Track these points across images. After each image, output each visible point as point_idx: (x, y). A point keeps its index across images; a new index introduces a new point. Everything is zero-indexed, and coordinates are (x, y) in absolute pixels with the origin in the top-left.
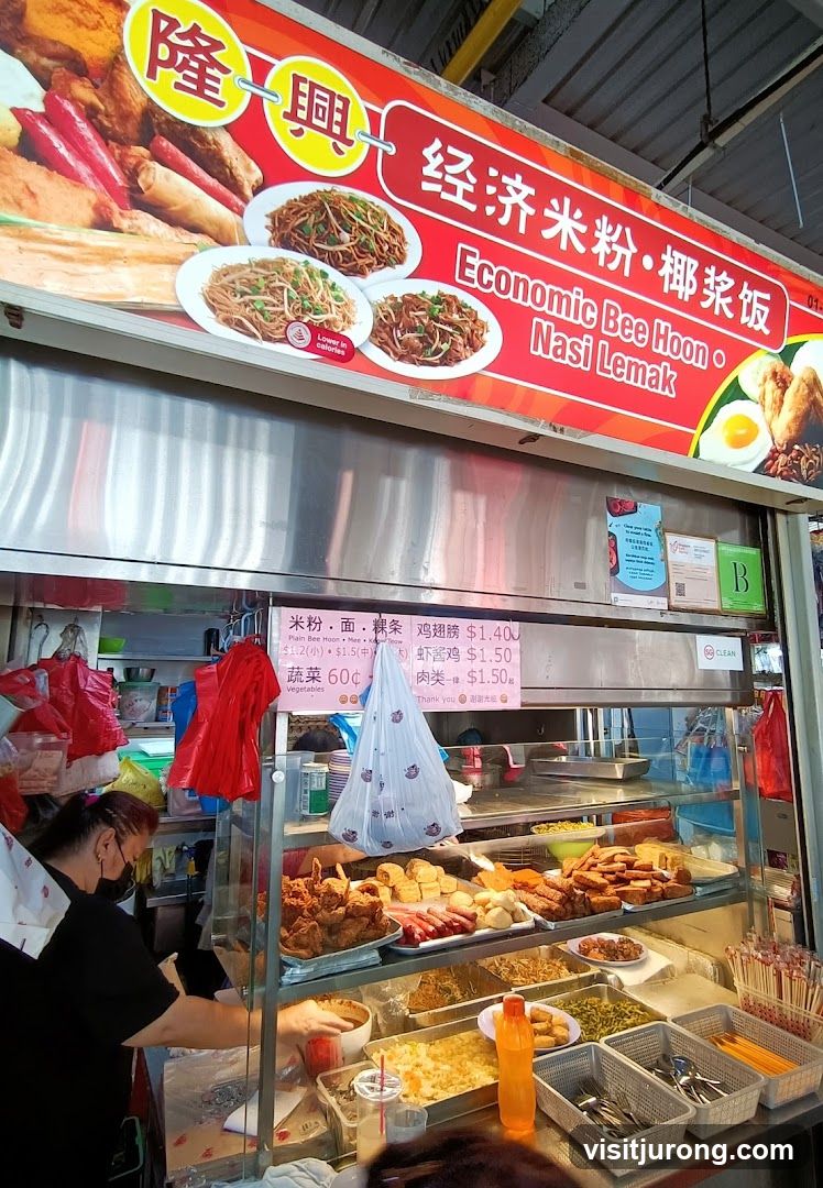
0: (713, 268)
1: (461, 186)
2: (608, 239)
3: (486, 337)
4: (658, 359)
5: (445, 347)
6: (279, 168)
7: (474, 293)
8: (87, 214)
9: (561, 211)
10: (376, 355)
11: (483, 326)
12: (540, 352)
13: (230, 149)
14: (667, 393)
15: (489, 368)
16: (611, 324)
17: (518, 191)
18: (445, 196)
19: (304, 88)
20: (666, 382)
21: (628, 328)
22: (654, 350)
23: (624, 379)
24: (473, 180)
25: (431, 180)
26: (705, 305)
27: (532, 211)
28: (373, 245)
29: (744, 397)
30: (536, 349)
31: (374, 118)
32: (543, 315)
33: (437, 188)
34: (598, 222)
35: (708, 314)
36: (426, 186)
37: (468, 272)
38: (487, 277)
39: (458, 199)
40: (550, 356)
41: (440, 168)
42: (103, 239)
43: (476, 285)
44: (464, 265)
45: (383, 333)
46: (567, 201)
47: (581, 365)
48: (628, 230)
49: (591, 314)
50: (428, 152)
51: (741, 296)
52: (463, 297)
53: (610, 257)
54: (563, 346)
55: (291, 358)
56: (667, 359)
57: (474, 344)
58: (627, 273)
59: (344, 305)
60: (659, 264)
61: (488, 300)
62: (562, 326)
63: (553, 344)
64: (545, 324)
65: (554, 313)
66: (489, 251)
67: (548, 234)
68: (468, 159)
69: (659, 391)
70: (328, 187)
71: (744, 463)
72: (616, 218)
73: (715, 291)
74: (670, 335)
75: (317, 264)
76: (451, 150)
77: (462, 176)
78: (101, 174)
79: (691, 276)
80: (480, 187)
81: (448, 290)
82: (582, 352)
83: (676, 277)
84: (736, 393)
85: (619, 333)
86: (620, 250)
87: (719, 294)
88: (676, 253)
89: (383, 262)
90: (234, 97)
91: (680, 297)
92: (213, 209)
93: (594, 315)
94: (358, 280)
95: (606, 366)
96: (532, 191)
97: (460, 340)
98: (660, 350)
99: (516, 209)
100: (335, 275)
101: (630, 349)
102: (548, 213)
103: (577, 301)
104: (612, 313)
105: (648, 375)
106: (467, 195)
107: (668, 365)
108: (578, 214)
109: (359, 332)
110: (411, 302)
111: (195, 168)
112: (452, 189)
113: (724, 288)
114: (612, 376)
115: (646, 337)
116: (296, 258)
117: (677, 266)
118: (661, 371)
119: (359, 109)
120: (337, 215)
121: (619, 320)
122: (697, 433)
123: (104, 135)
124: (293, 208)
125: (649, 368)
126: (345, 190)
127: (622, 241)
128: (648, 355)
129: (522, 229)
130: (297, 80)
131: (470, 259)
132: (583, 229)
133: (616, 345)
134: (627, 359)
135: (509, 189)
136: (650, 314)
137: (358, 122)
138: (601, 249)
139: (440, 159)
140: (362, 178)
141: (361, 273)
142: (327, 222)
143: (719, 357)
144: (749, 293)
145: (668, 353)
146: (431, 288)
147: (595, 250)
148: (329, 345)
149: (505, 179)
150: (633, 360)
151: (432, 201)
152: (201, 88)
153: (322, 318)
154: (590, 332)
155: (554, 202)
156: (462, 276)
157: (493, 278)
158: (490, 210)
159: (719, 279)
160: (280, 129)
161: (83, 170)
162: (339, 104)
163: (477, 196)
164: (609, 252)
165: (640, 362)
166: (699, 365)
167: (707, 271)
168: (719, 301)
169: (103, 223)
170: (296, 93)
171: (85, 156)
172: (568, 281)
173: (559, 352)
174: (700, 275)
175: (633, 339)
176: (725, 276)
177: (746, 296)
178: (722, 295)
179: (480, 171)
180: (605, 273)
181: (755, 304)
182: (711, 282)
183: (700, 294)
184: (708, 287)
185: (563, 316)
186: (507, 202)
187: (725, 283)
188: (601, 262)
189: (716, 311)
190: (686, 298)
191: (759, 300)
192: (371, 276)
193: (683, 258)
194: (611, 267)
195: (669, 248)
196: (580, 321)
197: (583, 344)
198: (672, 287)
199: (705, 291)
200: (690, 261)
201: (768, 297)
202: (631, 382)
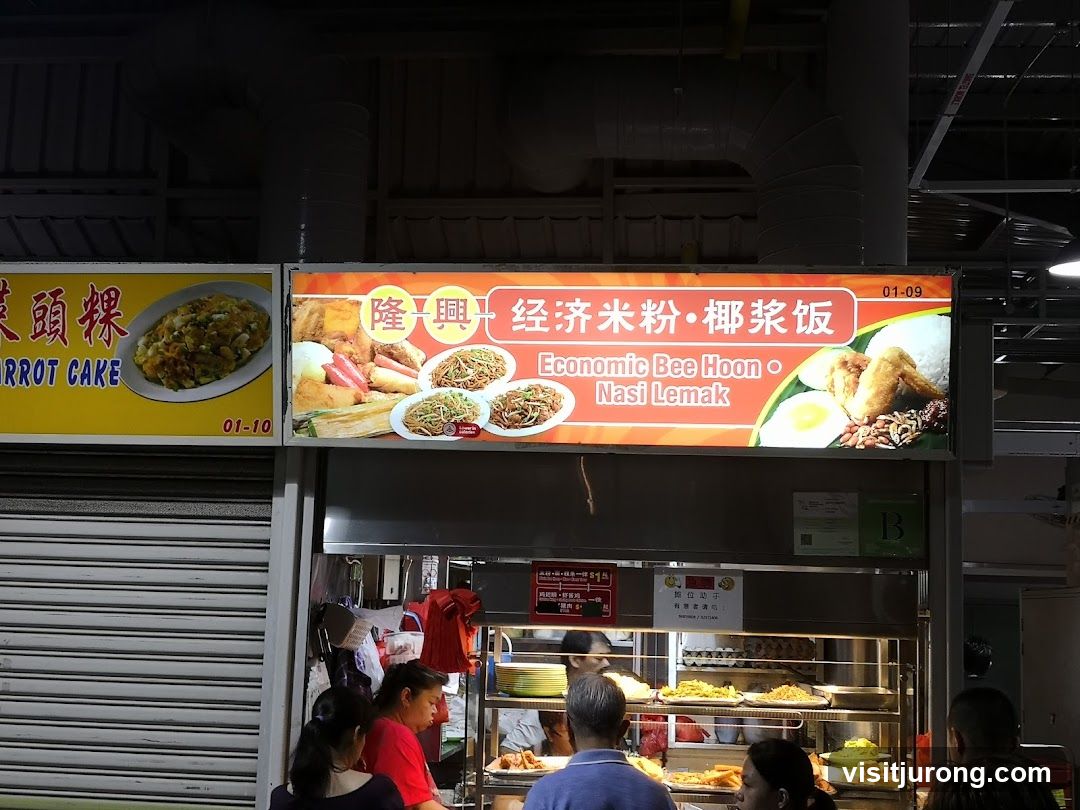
0: (760, 301)
1: (538, 320)
2: (653, 314)
3: (563, 402)
4: (709, 382)
5: (536, 415)
6: (434, 349)
8: (351, 400)
9: (612, 310)
10: (495, 430)
11: (561, 396)
12: (604, 402)
13: (408, 348)
14: (721, 404)
15: (567, 420)
16: (662, 369)
17: (577, 308)
18: (528, 329)
19: (443, 303)
20: (719, 397)
21: (680, 368)
22: (704, 376)
23: (678, 403)
24: (546, 313)
25: (518, 323)
26: (753, 331)
27: (589, 317)
28: (486, 371)
29: (809, 389)
30: (600, 400)
31: (481, 303)
32: (605, 379)
33: (522, 326)
34: (644, 306)
35: (761, 336)
36: (515, 328)
37: (547, 368)
38: (560, 366)
39: (537, 328)
40: (613, 402)
41: (524, 315)
42: (358, 409)
43: (553, 373)
44: (544, 364)
46: (616, 301)
47: (638, 402)
48: (671, 303)
49: (642, 367)
50: (515, 309)
51: (795, 313)
52: (545, 383)
53: (655, 326)
54: (623, 395)
55: (446, 440)
56: (719, 380)
57: (554, 409)
58: (672, 330)
59: (473, 407)
60: (702, 315)
61: (563, 381)
62: (617, 381)
63: (613, 394)
64: (606, 384)
65: (613, 374)
66: (560, 351)
67: (602, 327)
68: (541, 302)
69: (713, 404)
70: (459, 349)
72: (657, 297)
73: (764, 317)
74: (719, 362)
75: (457, 390)
76: (530, 302)
77: (539, 314)
78: (356, 381)
79: (736, 313)
80: (551, 317)
81: (533, 382)
82: (638, 394)
83: (720, 319)
84: (800, 387)
85: (669, 373)
86: (664, 318)
87: (768, 319)
88: (719, 303)
89: (493, 378)
90: (409, 323)
91: (726, 332)
93: (647, 368)
94: (479, 392)
95: (660, 398)
96: (588, 305)
97: (546, 408)
98: (710, 375)
99: (578, 320)
100: (467, 393)
101: (683, 382)
102: (602, 314)
103: (631, 362)
104: (662, 361)
105: (700, 395)
106: (542, 324)
107: (720, 384)
108: (626, 306)
109: (483, 420)
110: (512, 395)
111: (394, 363)
112: (532, 324)
113: (774, 312)
114: (666, 403)
115: (696, 370)
116: (444, 390)
117: (720, 311)
118: (713, 390)
119: (473, 302)
120: (465, 362)
121: (669, 365)
122: (756, 427)
123: (355, 363)
124: (442, 366)
125: (700, 391)
126: (467, 348)
127: (667, 311)
128: (699, 381)
129: (583, 330)
130: (439, 301)
131: (547, 360)
132: (631, 314)
133: (667, 382)
134: (679, 389)
135: (571, 309)
136: (696, 354)
137: (473, 309)
138: (648, 323)
139: (523, 309)
140: (477, 337)
141: (480, 387)
142: (459, 368)
143: (775, 366)
144: (806, 308)
145: (718, 375)
146: (524, 384)
147: (642, 325)
148: (466, 430)
149: (568, 305)
150: (685, 388)
151: (522, 335)
152: (394, 325)
153: (462, 417)
154: (641, 380)
155: (607, 306)
156: (543, 371)
157: (564, 367)
158: (559, 327)
159: (766, 307)
160: (432, 329)
161: (349, 382)
162: (462, 303)
163: (550, 322)
164: (654, 321)
165: (691, 388)
166: (753, 376)
167: (754, 305)
168: (769, 322)
169: (358, 401)
170: (439, 308)
171: (349, 375)
172: (621, 352)
173: (619, 398)
174: (746, 312)
175: (683, 374)
176: (774, 303)
177: (801, 311)
178: (773, 318)
179: (550, 307)
180: (653, 337)
181: (813, 314)
182: (759, 312)
183: (748, 325)
184: (756, 317)
185: (620, 375)
186: (571, 318)
187: (775, 308)
188: (649, 331)
189: (768, 331)
190: (733, 332)
191: (818, 309)
192: (487, 387)
193: (727, 304)
194: (658, 331)
195: (712, 301)
196: (634, 374)
197: (639, 388)
198: (717, 328)
199: (753, 321)
200: (734, 303)
201: (829, 304)
202: (685, 404)
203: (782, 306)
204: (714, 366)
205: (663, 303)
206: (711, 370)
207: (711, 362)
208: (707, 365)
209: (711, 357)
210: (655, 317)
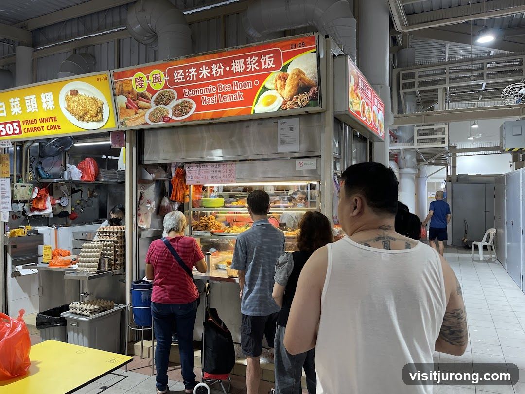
0: (249, 58)
1: (181, 77)
3: (192, 106)
4: (236, 92)
5: (185, 111)
6: (153, 92)
7: (188, 97)
8: (134, 113)
9: (203, 70)
10: (174, 118)
11: (191, 104)
12: (205, 104)
13: (147, 93)
14: (240, 99)
15: (194, 112)
16: (221, 89)
17: (192, 71)
18: (179, 81)
19: (154, 76)
20: (240, 97)
21: (226, 88)
22: (234, 90)
23: (227, 101)
24: (183, 74)
25: (176, 79)
26: (248, 70)
27: (196, 74)
28: (169, 98)
29: (269, 89)
30: (203, 103)
31: (164, 74)
32: (204, 95)
34: (212, 66)
35: (251, 72)
36: (175, 81)
38: (190, 93)
39: (182, 80)
40: (207, 103)
41: (177, 76)
42: (137, 116)
43: (188, 96)
44: (185, 93)
45: (174, 114)
46: (204, 66)
47: (215, 102)
48: (221, 64)
49: (214, 89)
50: (174, 75)
51: (261, 61)
52: (186, 99)
53: (217, 74)
54: (210, 100)
55: (161, 123)
56: (239, 90)
57: (190, 109)
58: (222, 75)
59: (167, 111)
60: (231, 67)
61: (192, 98)
62: (208, 95)
63: (207, 100)
64: (204, 97)
65: (206, 93)
66: (189, 87)
67: (201, 77)
68: (182, 71)
69: (238, 100)
70: (160, 91)
71: (274, 108)
72: (216, 62)
73: (251, 64)
74: (238, 84)
75: (162, 106)
76: (178, 71)
77: (181, 75)
78: (134, 107)
79: (242, 64)
80: (185, 75)
81: (183, 99)
82: (214, 99)
83: (237, 67)
84: (266, 89)
85: (223, 90)
86: (219, 70)
87: (253, 64)
88: (236, 61)
89: (171, 100)
90: (145, 84)
91: (239, 72)
92: (147, 104)
93: (216, 89)
94: (168, 105)
95: (221, 100)
96: (196, 69)
97: (188, 109)
98: (236, 89)
99: (193, 75)
100: (164, 106)
101: (228, 93)
102: (200, 72)
103: (211, 88)
104: (220, 86)
105: (234, 97)
106: (183, 78)
107: (239, 92)
108: (207, 68)
109: (170, 116)
110: (178, 105)
111: (144, 99)
112: (180, 79)
113: (254, 61)
114: (224, 102)
115: (231, 88)
116: (158, 106)
117: (237, 64)
118: (238, 94)
119: (162, 73)
120: (163, 95)
121: (223, 87)
122: (253, 107)
123: (133, 101)
124: (157, 98)
125: (233, 95)
126: (163, 90)
127: (220, 67)
128: (233, 92)
129: (195, 79)
130: (153, 75)
131: (186, 91)
132: (209, 70)
133: (223, 93)
134: (226, 96)
135: (191, 72)
136: (230, 81)
137: (163, 76)
138: (214, 72)
139: (177, 74)
140: (165, 87)
142: (161, 98)
143: (256, 83)
144: (265, 58)
146: (180, 101)
147: (213, 74)
148: (166, 119)
149: (190, 70)
150: (229, 95)
151: (178, 83)
152: (142, 86)
153: (164, 115)
154: (215, 94)
155: (201, 69)
156: (185, 95)
157: (191, 93)
158: (188, 79)
159: (251, 60)
160: (152, 85)
161: (132, 107)
162: (159, 75)
163: (185, 77)
164: (216, 72)
165: (231, 95)
166: (250, 87)
167: (247, 60)
168: (253, 66)
169: (136, 114)
170: (153, 78)
171: (132, 105)
172: (207, 85)
173: (209, 102)
174: (245, 63)
175: (227, 90)
176: (254, 58)
177: (263, 59)
178: (254, 64)
179: (184, 72)
180: (217, 78)
181: (267, 60)
182: (249, 62)
183: (246, 68)
184: (248, 64)
185: (208, 93)
186: (191, 75)
187: (254, 60)
188: (215, 76)
189: (253, 69)
190: (242, 71)
191: (269, 58)
192: (170, 104)
193: (238, 61)
194: (218, 75)
195: (233, 61)
196: (212, 92)
197: (214, 97)
198: (236, 71)
199: (248, 66)
200: (241, 60)
201: (272, 55)
202: (229, 101)
203: (257, 58)
204: (237, 85)
205: (218, 64)
206: (236, 87)
207: (236, 84)
208: (235, 86)
209: (235, 82)
210: (216, 70)
